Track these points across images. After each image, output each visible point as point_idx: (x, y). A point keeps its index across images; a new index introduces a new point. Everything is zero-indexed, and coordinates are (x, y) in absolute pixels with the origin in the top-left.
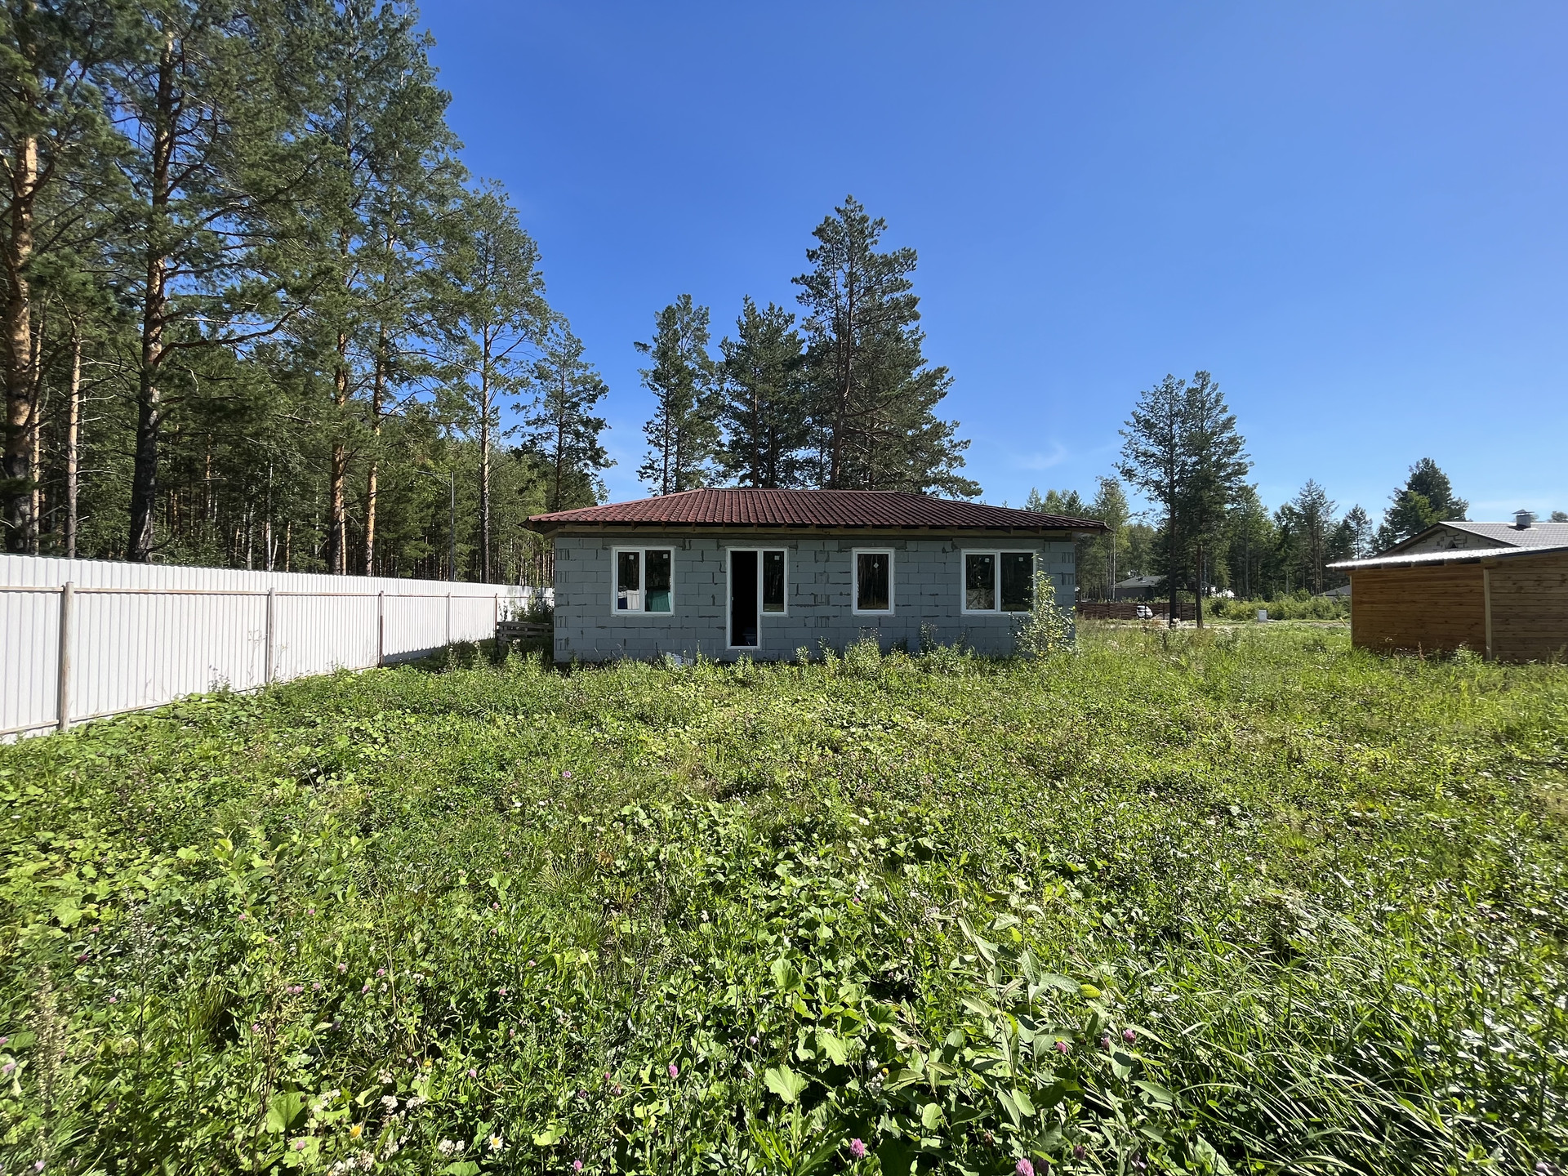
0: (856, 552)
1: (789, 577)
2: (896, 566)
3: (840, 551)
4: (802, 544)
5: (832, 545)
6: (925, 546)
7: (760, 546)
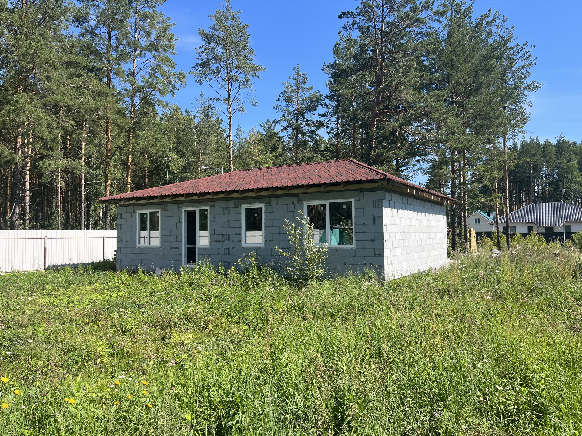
0: (245, 207)
1: (211, 224)
2: (265, 215)
3: (235, 207)
4: (217, 204)
5: (231, 204)
6: (282, 201)
7: (197, 207)
